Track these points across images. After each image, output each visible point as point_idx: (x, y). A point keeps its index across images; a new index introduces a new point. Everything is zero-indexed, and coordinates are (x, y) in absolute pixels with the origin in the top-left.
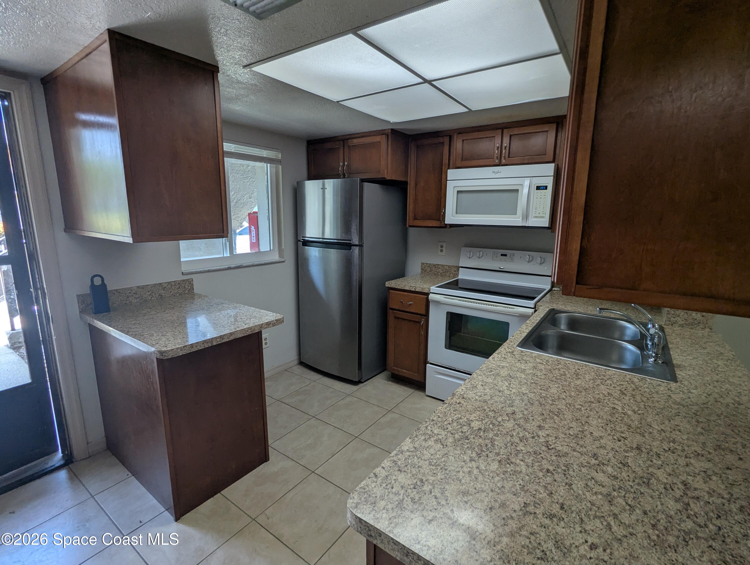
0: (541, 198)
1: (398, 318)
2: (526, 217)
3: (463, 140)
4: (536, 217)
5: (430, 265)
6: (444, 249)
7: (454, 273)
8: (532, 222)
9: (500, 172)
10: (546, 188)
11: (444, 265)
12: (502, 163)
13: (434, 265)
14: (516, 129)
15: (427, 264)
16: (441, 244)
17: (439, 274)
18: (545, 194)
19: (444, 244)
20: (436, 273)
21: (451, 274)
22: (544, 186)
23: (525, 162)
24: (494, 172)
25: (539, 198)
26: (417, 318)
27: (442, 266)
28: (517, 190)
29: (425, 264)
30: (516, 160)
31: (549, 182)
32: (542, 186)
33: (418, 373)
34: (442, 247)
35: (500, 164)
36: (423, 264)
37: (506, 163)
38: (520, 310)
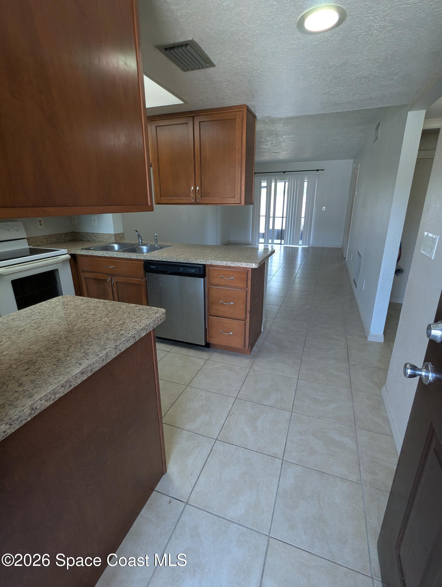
38: (62, 257)
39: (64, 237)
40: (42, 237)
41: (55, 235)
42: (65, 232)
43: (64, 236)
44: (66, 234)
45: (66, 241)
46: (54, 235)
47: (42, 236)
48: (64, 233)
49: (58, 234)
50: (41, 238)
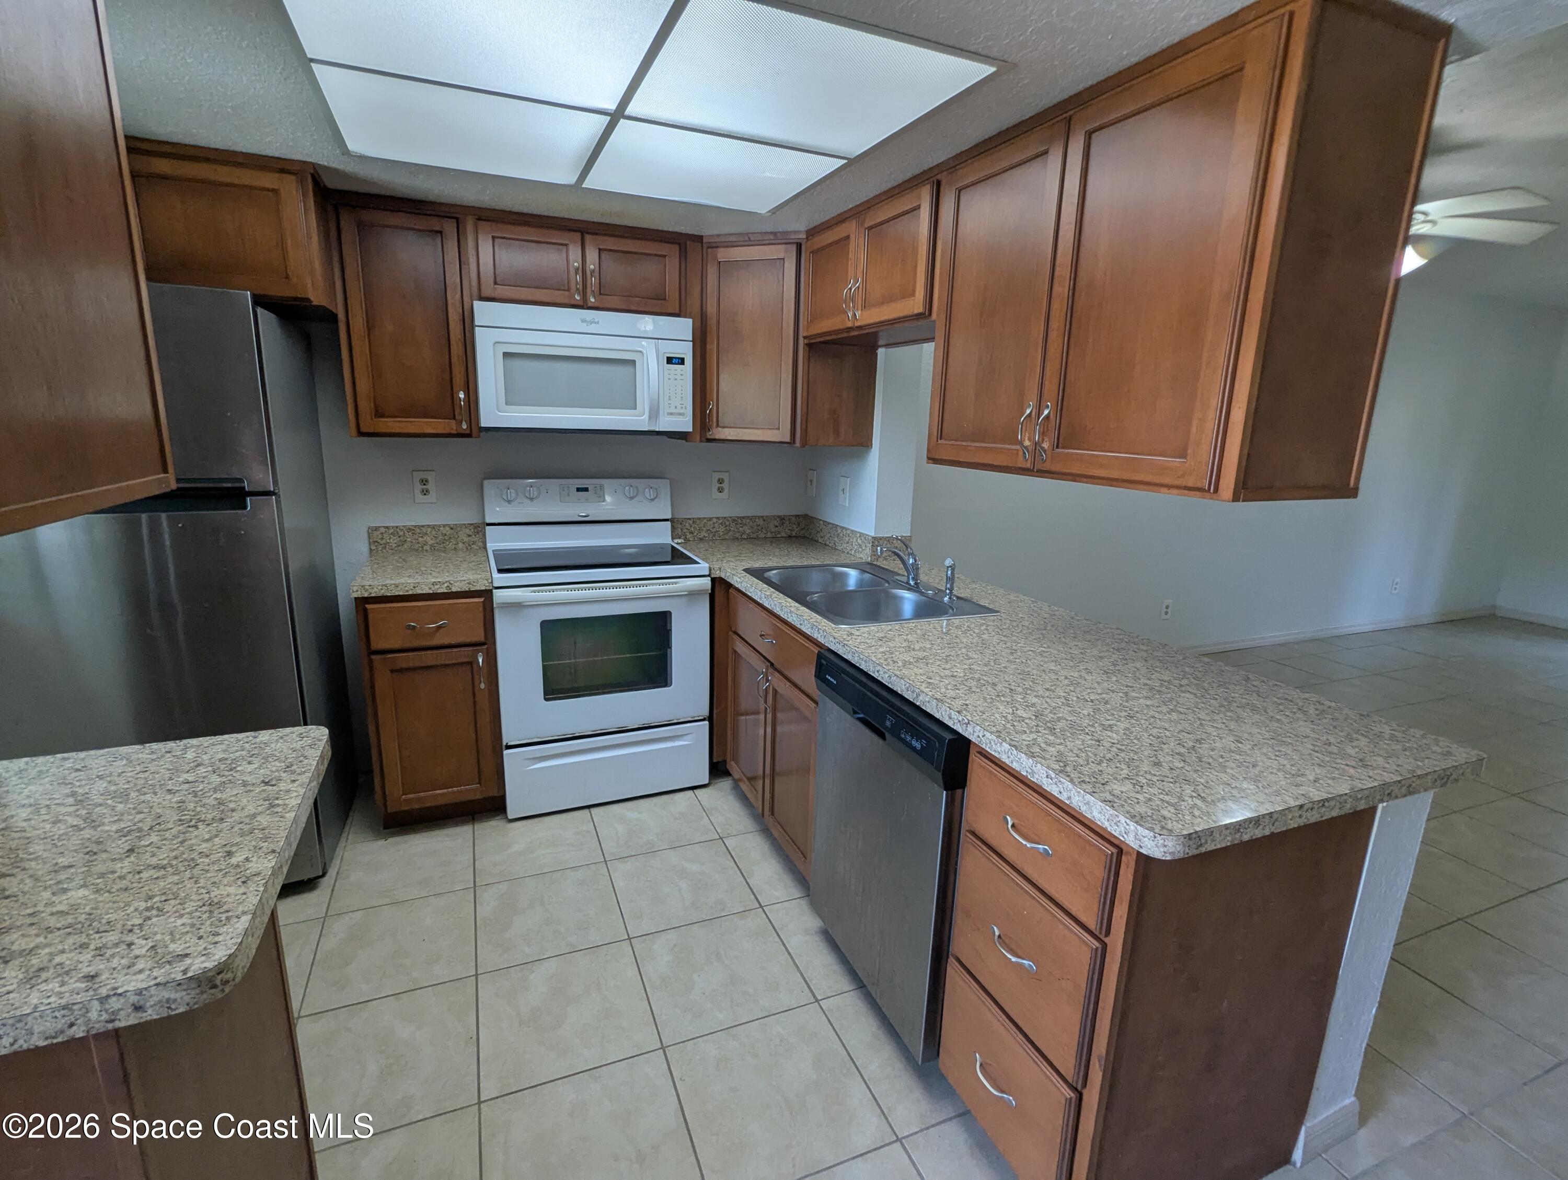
0: (676, 379)
1: (401, 671)
2: (654, 413)
3: (493, 238)
4: (671, 414)
5: (396, 531)
6: (430, 486)
7: (466, 539)
8: (666, 424)
9: (598, 323)
10: (682, 361)
11: (439, 526)
12: (590, 304)
13: (410, 529)
14: (611, 239)
15: (387, 527)
16: (423, 475)
17: (427, 548)
18: (682, 373)
19: (430, 477)
20: (417, 546)
21: (461, 545)
22: (679, 358)
23: (633, 308)
24: (583, 321)
25: (672, 379)
26: (462, 655)
27: (433, 527)
28: (634, 362)
29: (383, 530)
30: (613, 301)
31: (686, 350)
32: (676, 358)
33: (480, 783)
34: (424, 482)
35: (583, 305)
36: (372, 530)
37: (596, 305)
38: (689, 583)
39: (776, 526)
40: (715, 520)
41: (751, 518)
42: (781, 514)
43: (777, 524)
44: (782, 519)
45: (779, 536)
46: (748, 517)
47: (718, 518)
48: (779, 517)
49: (759, 517)
50: (714, 523)
